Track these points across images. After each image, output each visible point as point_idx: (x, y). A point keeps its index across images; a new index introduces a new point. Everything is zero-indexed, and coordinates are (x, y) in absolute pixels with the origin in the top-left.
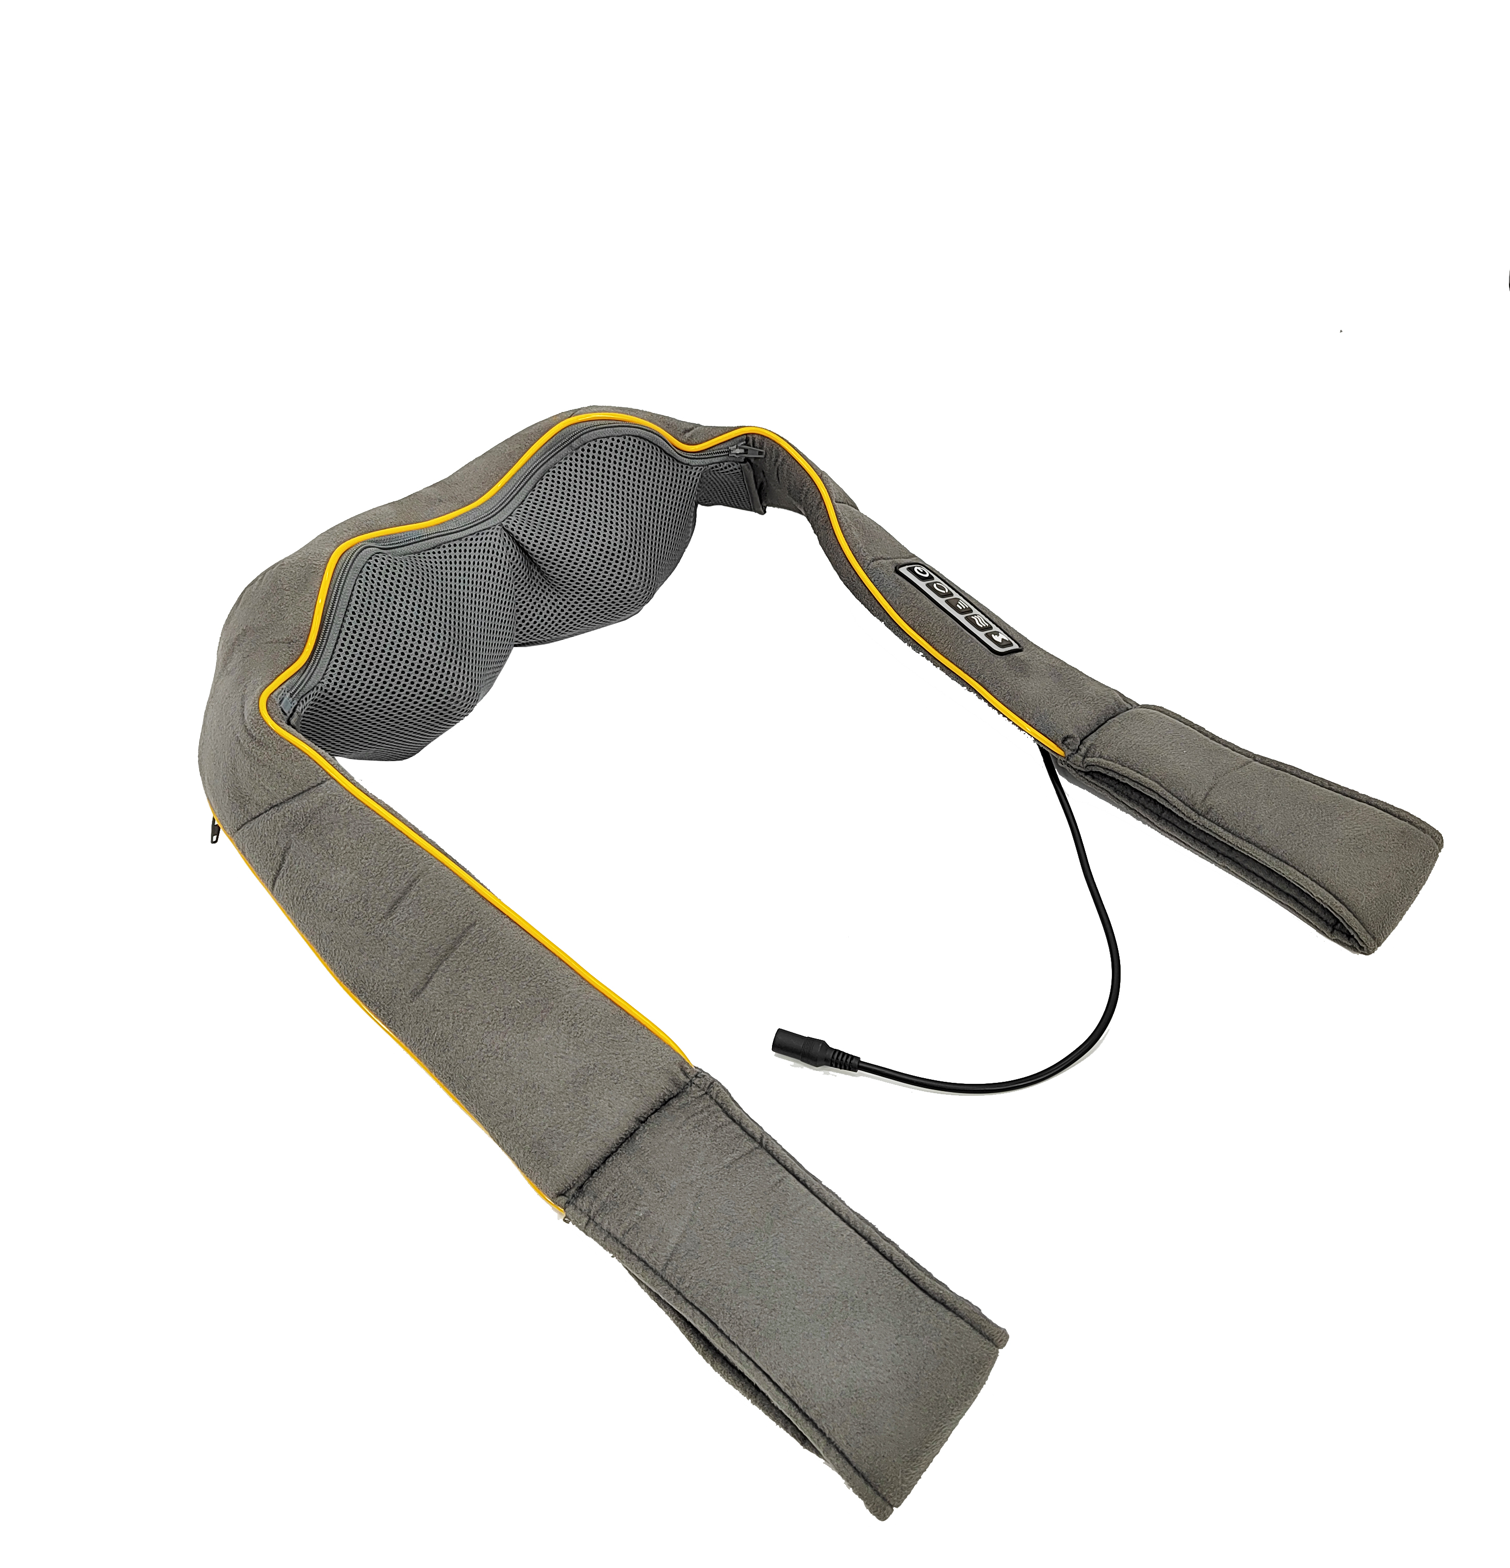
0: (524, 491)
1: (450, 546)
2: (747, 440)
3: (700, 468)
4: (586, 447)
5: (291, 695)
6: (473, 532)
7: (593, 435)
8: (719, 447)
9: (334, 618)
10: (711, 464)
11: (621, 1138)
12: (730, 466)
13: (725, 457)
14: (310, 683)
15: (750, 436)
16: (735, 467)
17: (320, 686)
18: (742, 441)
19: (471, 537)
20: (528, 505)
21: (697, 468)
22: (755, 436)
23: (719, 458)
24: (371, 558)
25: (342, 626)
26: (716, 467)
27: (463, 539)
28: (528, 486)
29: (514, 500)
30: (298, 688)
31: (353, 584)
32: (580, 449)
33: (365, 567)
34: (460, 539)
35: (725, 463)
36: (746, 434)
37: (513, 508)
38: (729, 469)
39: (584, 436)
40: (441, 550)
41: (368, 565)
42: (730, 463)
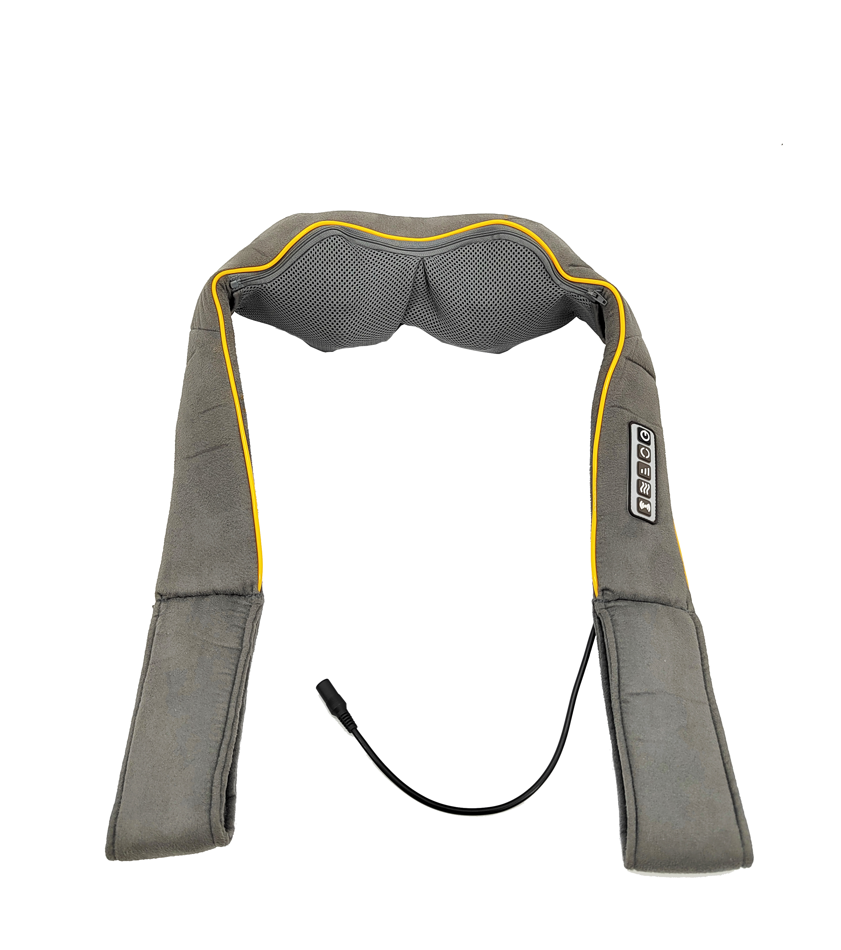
0: (449, 248)
1: (385, 254)
2: (603, 290)
3: (564, 291)
4: (499, 242)
5: (241, 281)
6: (403, 253)
7: (507, 236)
8: (584, 285)
9: (292, 256)
10: (573, 293)
11: (200, 593)
12: (584, 300)
13: (584, 293)
14: (258, 280)
15: (605, 289)
16: (587, 302)
17: (264, 285)
18: (599, 289)
19: (401, 255)
20: (445, 257)
21: (563, 291)
22: (609, 291)
23: (580, 292)
24: (333, 236)
25: (295, 262)
26: (575, 296)
27: (396, 255)
28: (453, 246)
29: (440, 249)
30: (247, 279)
31: (314, 244)
32: (495, 241)
33: (326, 239)
34: (394, 253)
35: (582, 297)
36: (604, 287)
37: (436, 253)
38: (583, 302)
39: (502, 234)
40: (379, 253)
41: (328, 239)
42: (585, 298)
